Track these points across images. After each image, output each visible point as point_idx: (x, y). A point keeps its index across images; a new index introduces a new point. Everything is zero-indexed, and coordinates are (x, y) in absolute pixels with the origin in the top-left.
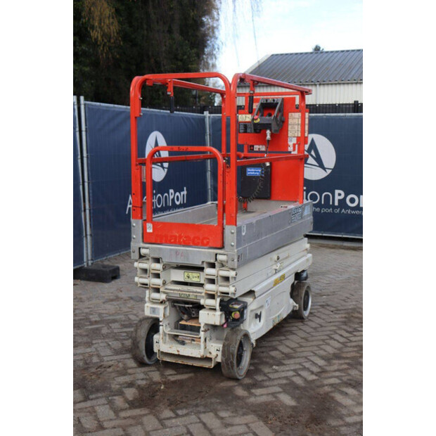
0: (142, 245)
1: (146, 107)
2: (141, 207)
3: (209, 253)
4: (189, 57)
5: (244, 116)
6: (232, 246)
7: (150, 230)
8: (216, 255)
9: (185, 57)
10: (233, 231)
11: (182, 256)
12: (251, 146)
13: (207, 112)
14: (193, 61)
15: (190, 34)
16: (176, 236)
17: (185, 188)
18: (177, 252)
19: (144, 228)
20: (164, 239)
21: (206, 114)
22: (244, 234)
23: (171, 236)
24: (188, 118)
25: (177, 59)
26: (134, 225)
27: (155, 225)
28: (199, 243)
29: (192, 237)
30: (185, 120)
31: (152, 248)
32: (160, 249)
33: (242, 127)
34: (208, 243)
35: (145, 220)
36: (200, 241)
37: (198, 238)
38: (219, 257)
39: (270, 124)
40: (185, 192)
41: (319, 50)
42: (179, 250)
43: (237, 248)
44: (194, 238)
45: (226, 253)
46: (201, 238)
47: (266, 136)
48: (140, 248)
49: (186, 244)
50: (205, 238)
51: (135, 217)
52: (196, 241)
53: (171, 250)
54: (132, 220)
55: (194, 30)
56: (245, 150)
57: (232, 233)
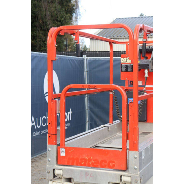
0: (56, 166)
1: (41, 52)
2: (56, 135)
3: (115, 174)
4: (65, 19)
5: (125, 59)
6: (136, 169)
7: (63, 154)
8: (121, 176)
9: (63, 19)
10: (136, 156)
11: (91, 176)
12: (131, 82)
13: (86, 56)
14: (68, 22)
15: (64, 4)
16: (85, 160)
17: (71, 109)
18: (86, 173)
19: (58, 153)
20: (75, 161)
21: (85, 57)
22: (143, 158)
23: (82, 159)
24: (72, 60)
25: (57, 21)
26: (50, 149)
27: (68, 150)
28: (106, 166)
29: (100, 160)
30: (71, 61)
31: (65, 169)
32: (72, 170)
33: (124, 67)
34: (114, 166)
35: (59, 145)
36: (107, 164)
37: (105, 162)
38: (124, 179)
39: (148, 65)
40: (70, 112)
41: (143, 16)
42: (89, 171)
43: (139, 171)
44: (102, 161)
45: (130, 175)
46: (108, 162)
47: (144, 74)
48: (54, 170)
49: (94, 166)
50: (111, 162)
51: (51, 143)
52: (103, 164)
53: (81, 171)
54: (48, 145)
55: (67, 2)
56: (126, 84)
57: (135, 158)
